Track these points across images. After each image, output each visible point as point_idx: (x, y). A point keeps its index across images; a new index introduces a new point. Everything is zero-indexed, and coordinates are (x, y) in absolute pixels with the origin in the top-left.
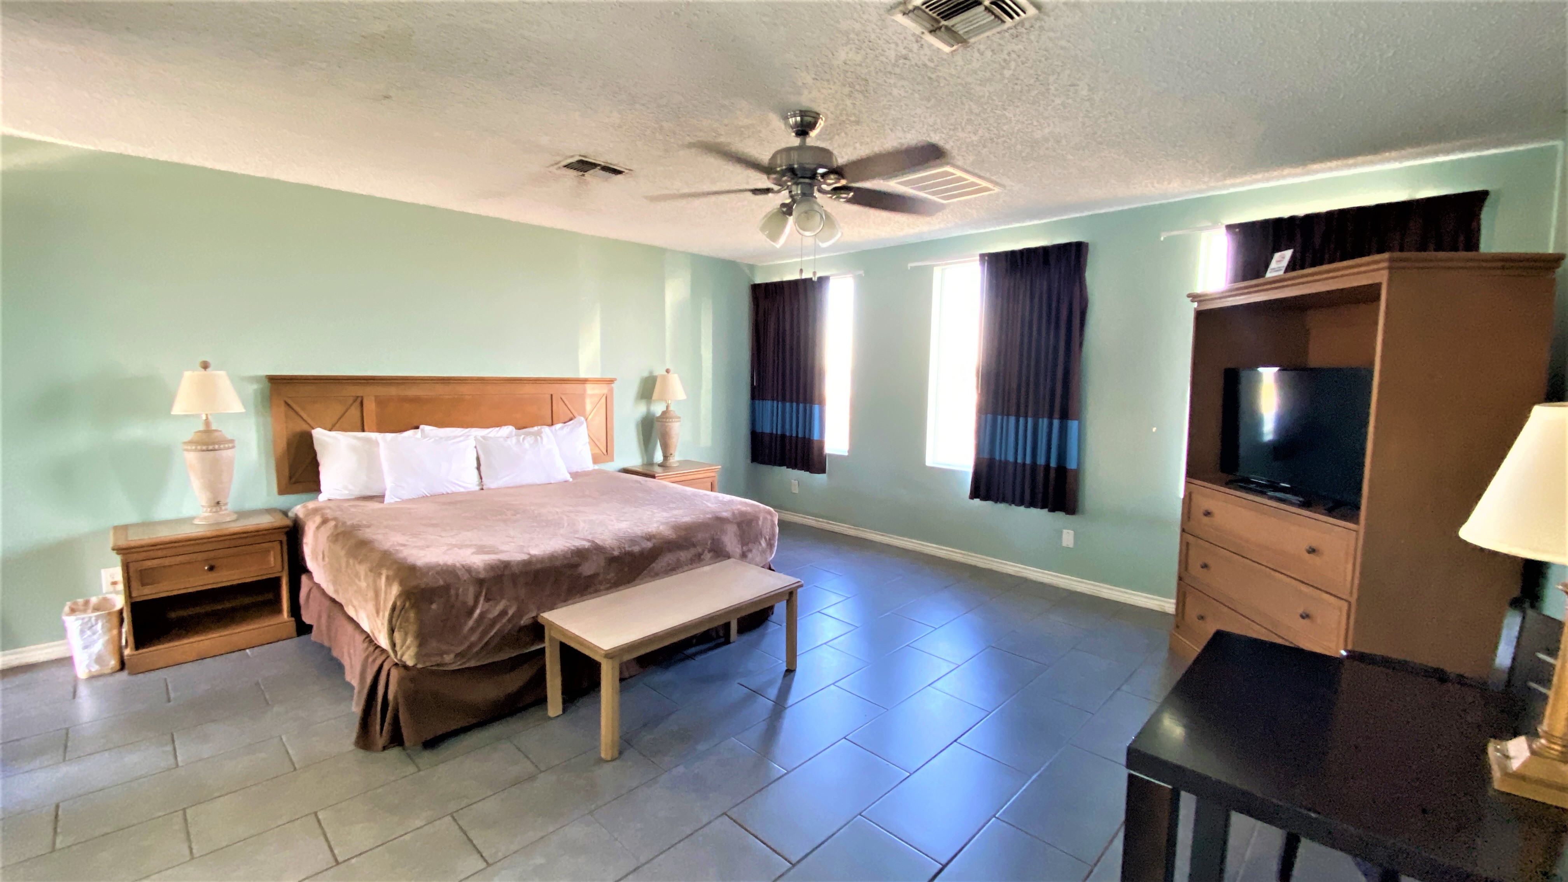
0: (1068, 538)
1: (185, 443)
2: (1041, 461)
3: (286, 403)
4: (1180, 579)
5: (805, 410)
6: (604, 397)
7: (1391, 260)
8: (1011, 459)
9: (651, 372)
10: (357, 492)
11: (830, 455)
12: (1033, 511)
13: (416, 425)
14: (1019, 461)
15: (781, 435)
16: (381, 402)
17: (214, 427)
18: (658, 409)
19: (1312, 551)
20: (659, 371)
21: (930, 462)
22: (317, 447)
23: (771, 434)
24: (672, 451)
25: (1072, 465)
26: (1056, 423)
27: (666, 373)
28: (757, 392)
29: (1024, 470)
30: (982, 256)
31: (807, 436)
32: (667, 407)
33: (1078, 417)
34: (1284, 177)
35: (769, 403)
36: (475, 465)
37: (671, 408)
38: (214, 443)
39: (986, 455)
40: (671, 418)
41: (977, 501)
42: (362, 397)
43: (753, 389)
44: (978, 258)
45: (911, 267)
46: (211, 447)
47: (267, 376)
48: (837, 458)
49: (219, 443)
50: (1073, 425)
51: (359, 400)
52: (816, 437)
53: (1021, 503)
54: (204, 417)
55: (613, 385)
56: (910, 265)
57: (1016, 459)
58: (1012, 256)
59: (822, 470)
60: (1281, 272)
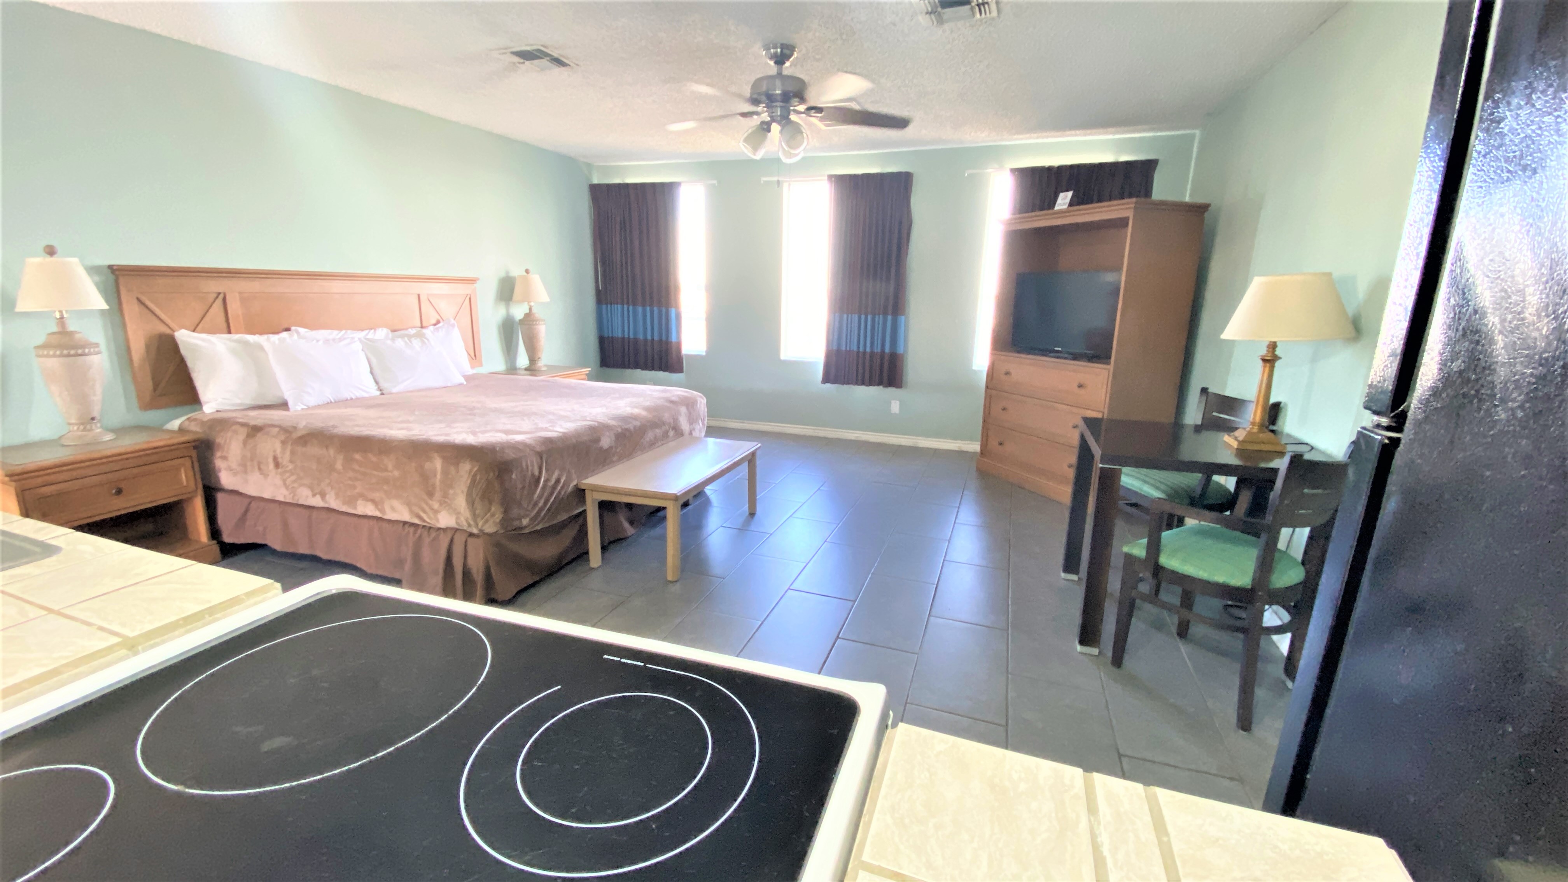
0: (895, 407)
1: (37, 348)
2: (877, 349)
3: (138, 299)
4: (984, 421)
5: (660, 312)
6: (468, 298)
7: (1136, 203)
8: (855, 349)
9: (507, 273)
10: (249, 402)
11: (688, 356)
12: (871, 387)
13: (286, 326)
14: (861, 350)
15: (634, 339)
16: (245, 300)
17: (71, 327)
18: (518, 312)
19: (1080, 386)
20: (517, 272)
21: (784, 356)
22: (183, 352)
23: (624, 338)
24: (540, 355)
25: (900, 350)
26: (889, 318)
27: (525, 274)
28: (603, 297)
29: (864, 358)
30: (830, 177)
31: (664, 338)
32: (530, 309)
33: (903, 313)
34: (1047, 137)
35: (619, 306)
36: (369, 370)
37: (534, 310)
38: (73, 348)
39: (835, 348)
40: (537, 321)
41: (828, 385)
42: (225, 294)
43: (598, 293)
44: (826, 178)
45: (765, 182)
46: (72, 352)
47: (110, 267)
48: (693, 358)
49: (83, 347)
50: (902, 319)
51: (221, 296)
52: (674, 339)
53: (863, 383)
54: (58, 315)
55: (475, 285)
56: (764, 179)
57: (859, 347)
58: (854, 178)
59: (680, 370)
60: (1066, 207)
